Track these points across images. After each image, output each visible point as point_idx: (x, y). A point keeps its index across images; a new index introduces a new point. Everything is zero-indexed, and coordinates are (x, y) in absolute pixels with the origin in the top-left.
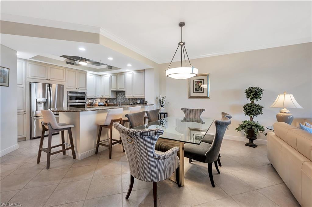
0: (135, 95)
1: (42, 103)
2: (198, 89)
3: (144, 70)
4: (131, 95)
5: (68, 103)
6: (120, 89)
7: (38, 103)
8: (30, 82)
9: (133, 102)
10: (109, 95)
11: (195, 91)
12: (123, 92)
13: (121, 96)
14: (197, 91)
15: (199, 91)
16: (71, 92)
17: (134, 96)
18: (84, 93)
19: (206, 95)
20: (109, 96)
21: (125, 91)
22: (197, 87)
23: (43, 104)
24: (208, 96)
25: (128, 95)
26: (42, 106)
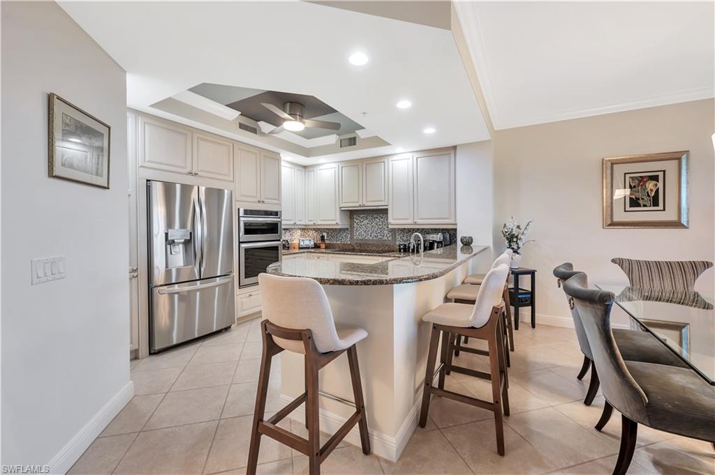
0: (421, 219)
1: (179, 244)
2: (641, 202)
3: (455, 148)
4: (407, 219)
5: (240, 243)
6: (370, 204)
7: (170, 243)
8: (148, 180)
9: (405, 238)
10: (334, 219)
11: (630, 206)
12: (383, 212)
13: (366, 222)
14: (639, 205)
15: (645, 206)
16: (247, 212)
17: (419, 221)
18: (276, 214)
19: (674, 218)
20: (334, 222)
21: (387, 210)
22: (639, 195)
23: (181, 246)
24: (684, 221)
25: (397, 218)
26: (179, 253)
